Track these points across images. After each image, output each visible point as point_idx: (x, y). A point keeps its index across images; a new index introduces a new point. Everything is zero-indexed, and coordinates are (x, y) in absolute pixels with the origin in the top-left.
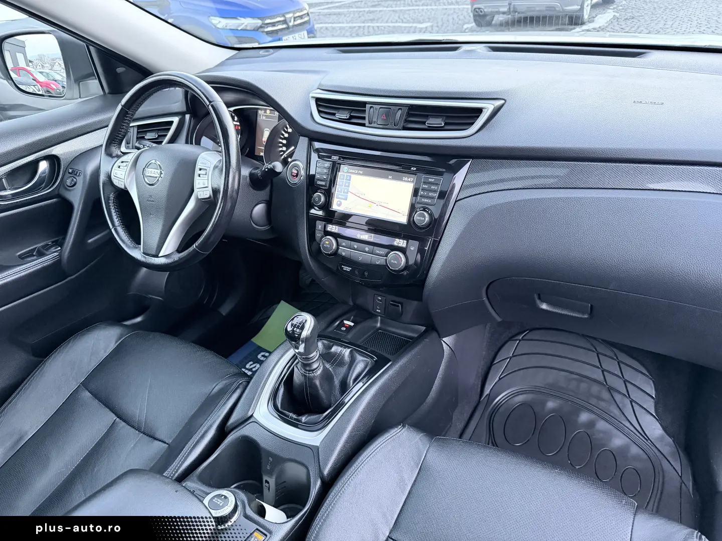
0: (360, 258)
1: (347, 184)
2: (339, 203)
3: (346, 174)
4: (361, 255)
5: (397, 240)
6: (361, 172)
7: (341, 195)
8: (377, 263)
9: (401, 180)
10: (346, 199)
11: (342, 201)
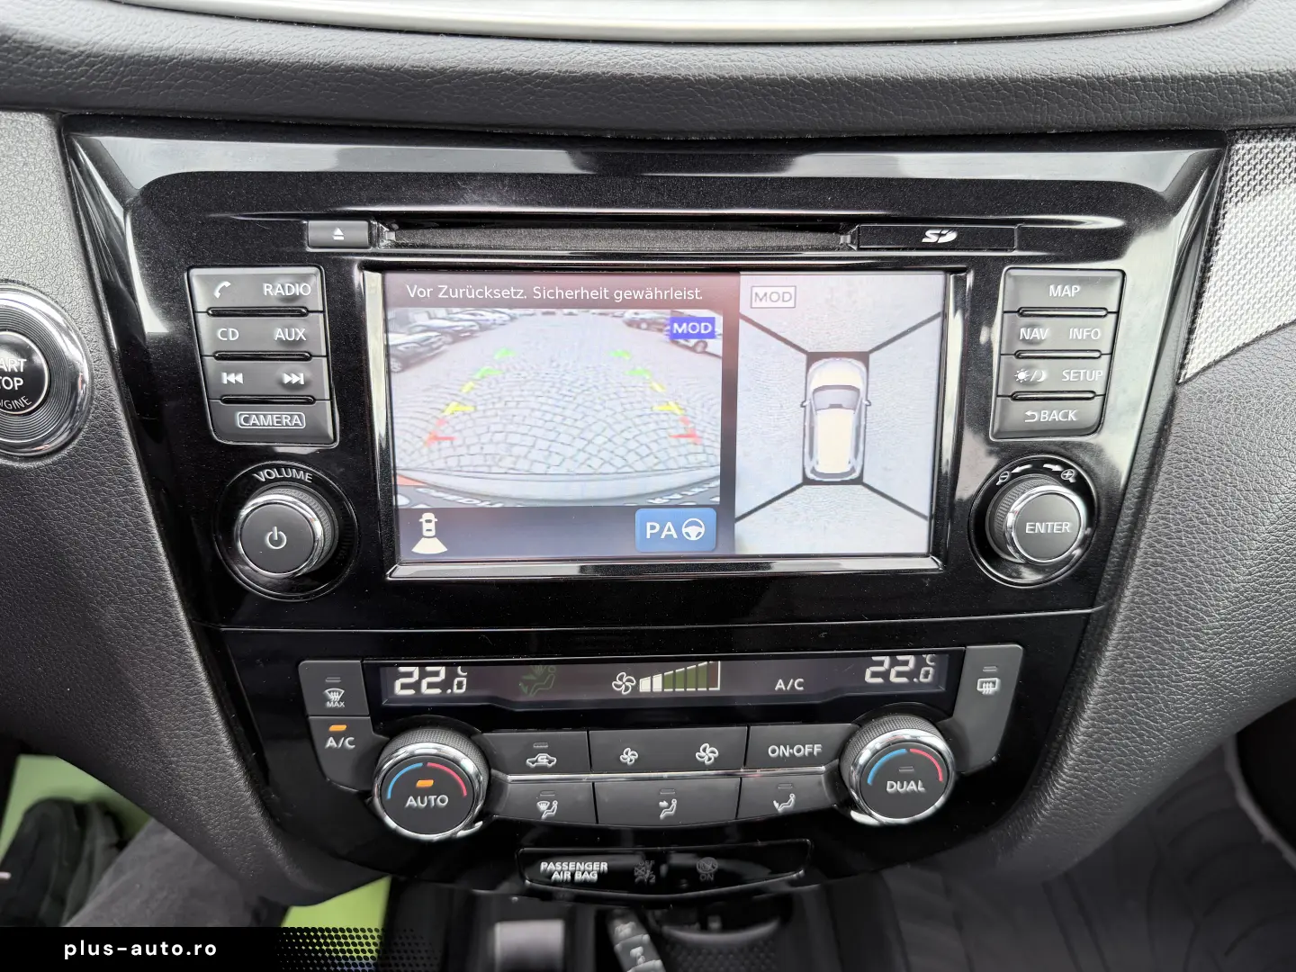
8: (780, 808)
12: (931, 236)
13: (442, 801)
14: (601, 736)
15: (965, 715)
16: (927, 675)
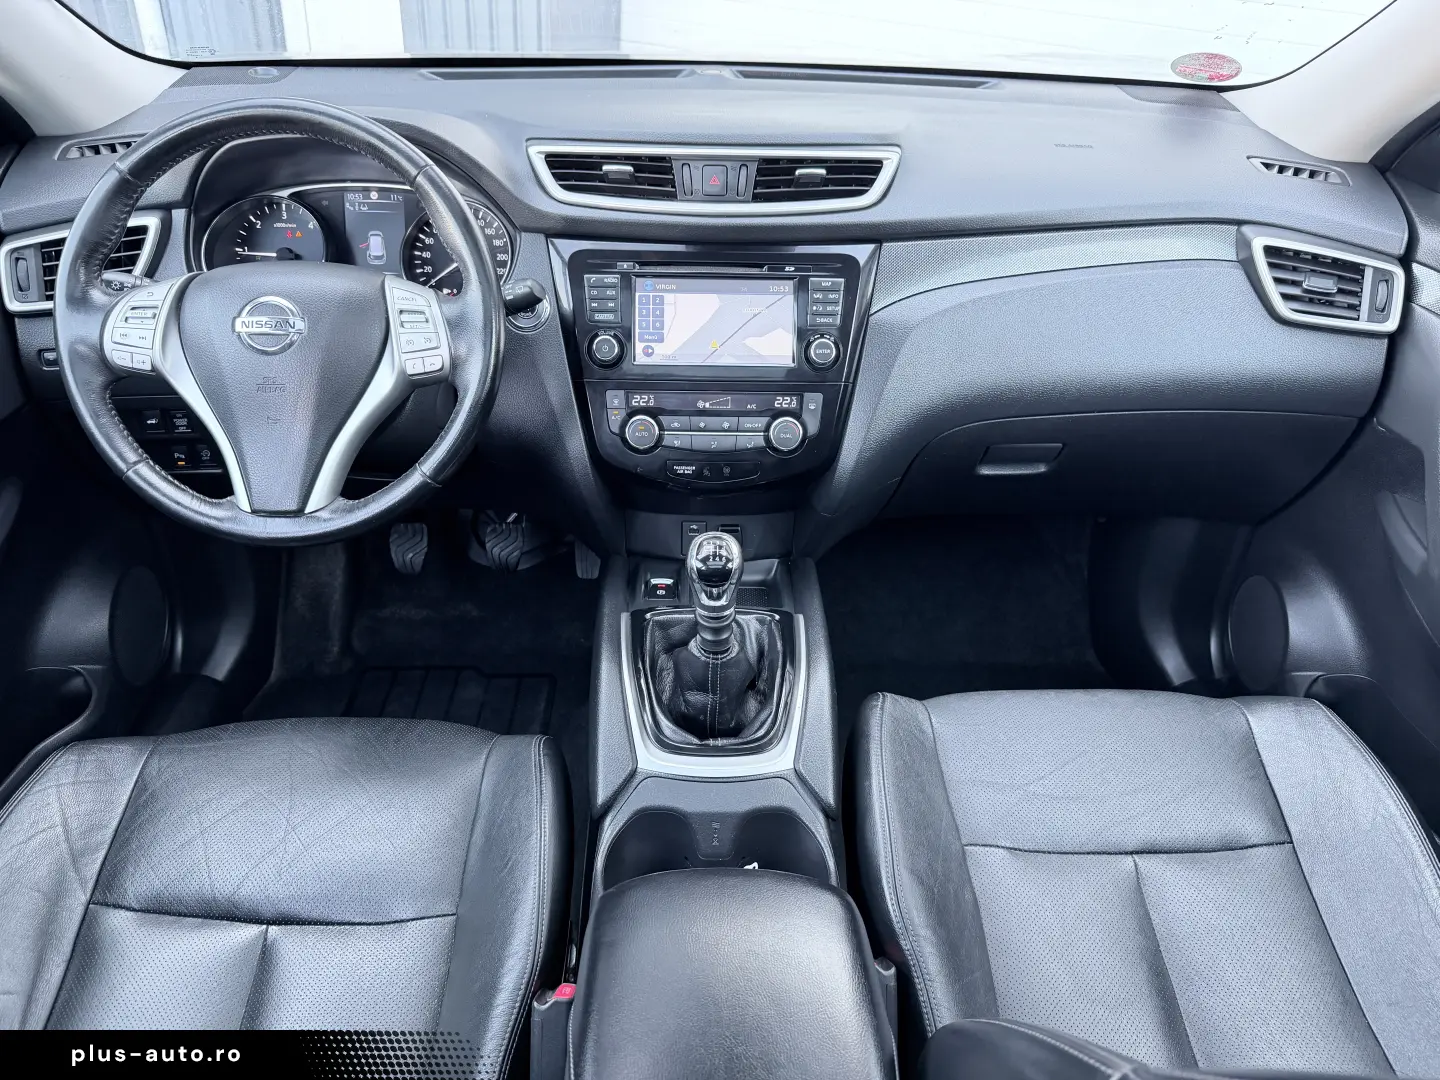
12: (787, 269)
13: (645, 434)
14: (693, 418)
15: (805, 416)
16: (794, 404)
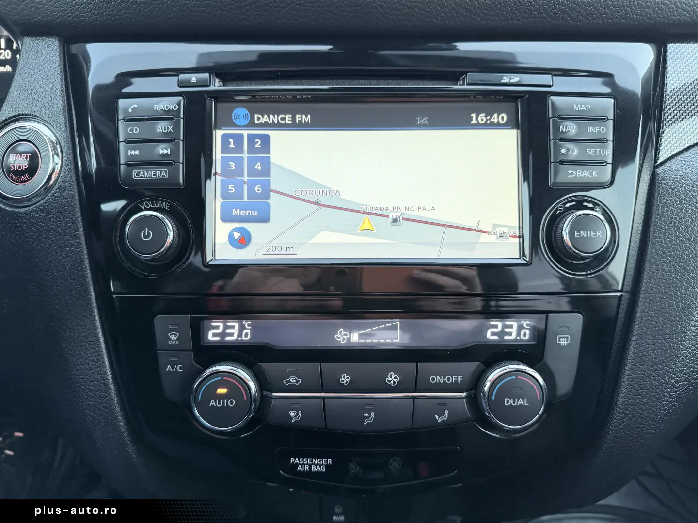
0: (369, 418)
1: (258, 166)
2: (237, 235)
3: (245, 133)
4: (371, 405)
5: (493, 323)
6: (307, 119)
7: (244, 207)
9: (465, 124)
10: (264, 219)
11: (250, 227)
